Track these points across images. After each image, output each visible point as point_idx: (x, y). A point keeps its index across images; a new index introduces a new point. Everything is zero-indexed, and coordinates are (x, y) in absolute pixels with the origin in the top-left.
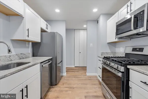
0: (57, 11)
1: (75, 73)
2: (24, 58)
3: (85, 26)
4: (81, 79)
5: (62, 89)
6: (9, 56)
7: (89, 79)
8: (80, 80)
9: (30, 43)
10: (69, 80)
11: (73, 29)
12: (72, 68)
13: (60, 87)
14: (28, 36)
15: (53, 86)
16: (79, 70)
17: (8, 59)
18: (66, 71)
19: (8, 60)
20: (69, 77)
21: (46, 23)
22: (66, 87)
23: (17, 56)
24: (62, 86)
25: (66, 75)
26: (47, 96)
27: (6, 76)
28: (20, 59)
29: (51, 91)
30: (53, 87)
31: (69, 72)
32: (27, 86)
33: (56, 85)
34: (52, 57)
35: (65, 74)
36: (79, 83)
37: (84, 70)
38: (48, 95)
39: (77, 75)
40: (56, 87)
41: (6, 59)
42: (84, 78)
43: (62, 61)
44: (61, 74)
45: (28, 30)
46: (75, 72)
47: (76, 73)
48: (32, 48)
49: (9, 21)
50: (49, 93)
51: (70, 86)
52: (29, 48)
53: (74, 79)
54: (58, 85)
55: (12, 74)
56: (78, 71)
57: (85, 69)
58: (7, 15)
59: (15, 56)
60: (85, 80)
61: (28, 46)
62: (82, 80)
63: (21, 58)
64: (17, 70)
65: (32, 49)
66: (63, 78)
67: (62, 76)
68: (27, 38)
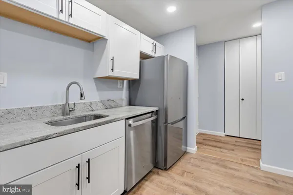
0: (171, 9)
1: (221, 152)
2: (112, 108)
3: (257, 25)
4: (237, 174)
5: (176, 185)
6: (89, 104)
7: (268, 186)
8: (233, 176)
9: (125, 81)
10: (199, 167)
11: (219, 43)
12: (217, 136)
13: (173, 178)
14: (113, 70)
15: (160, 171)
16: (236, 147)
17: (89, 107)
18: (198, 143)
19: (88, 110)
20: (202, 160)
21: (152, 41)
22: (186, 185)
23: (101, 104)
24: (177, 178)
25: (195, 153)
26: (141, 189)
27: (49, 137)
28: (107, 109)
29: (152, 181)
30: (158, 174)
31: (205, 147)
32: (89, 160)
33: (166, 169)
34: (157, 109)
35: (193, 149)
36: (226, 185)
37: (253, 148)
38: (144, 186)
39: (225, 160)
40: (164, 173)
41: (86, 108)
42: (248, 176)
43: (184, 118)
44: (183, 147)
45: (113, 59)
46: (222, 150)
47: (227, 155)
48: (128, 89)
49: (93, 50)
50: (147, 183)
51: (199, 185)
52: (123, 90)
53: (214, 167)
54: (169, 172)
55: (60, 135)
56: (233, 150)
57: (257, 147)
58: (90, 42)
59: (98, 103)
60: (251, 181)
61: (121, 87)
62: (242, 178)
63: (108, 107)
64: (71, 130)
65: (128, 92)
66: (187, 157)
67: (185, 153)
68: (111, 74)
